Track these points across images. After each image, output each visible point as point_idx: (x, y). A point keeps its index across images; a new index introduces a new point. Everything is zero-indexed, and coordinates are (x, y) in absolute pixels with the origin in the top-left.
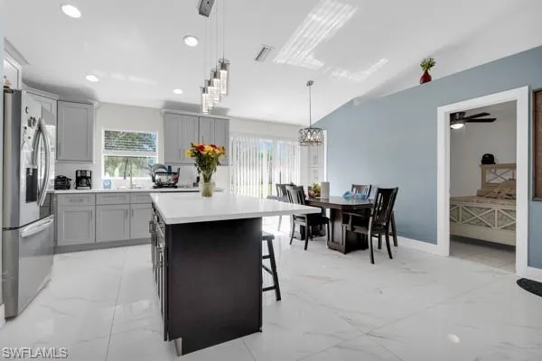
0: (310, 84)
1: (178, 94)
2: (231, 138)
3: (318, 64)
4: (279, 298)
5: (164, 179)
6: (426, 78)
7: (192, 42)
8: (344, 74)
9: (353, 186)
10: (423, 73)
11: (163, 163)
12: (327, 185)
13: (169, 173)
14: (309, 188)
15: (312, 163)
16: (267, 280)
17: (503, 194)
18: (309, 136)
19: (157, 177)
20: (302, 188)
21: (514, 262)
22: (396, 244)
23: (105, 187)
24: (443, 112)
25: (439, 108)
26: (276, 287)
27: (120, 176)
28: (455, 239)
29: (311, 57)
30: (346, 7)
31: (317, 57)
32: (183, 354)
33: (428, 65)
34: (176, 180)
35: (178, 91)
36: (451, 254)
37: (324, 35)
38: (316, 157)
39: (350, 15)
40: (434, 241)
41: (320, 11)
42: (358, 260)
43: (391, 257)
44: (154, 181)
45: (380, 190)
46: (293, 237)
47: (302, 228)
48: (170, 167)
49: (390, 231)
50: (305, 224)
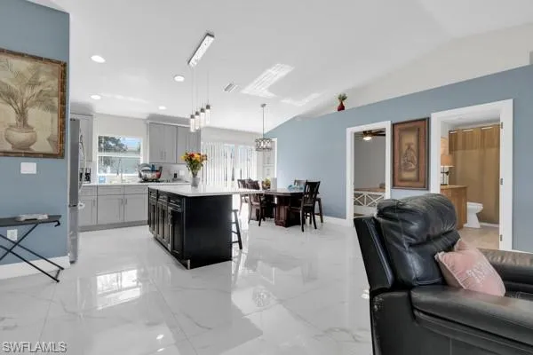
0: (263, 105)
1: (162, 109)
2: (202, 143)
4: (241, 248)
5: (149, 175)
6: (342, 108)
9: (295, 181)
11: (148, 163)
12: (275, 180)
13: (153, 171)
14: (263, 182)
15: (266, 164)
16: (234, 237)
18: (262, 144)
19: (143, 174)
20: (257, 182)
22: (322, 221)
23: (100, 182)
24: (350, 132)
25: (349, 129)
26: (240, 242)
27: (112, 172)
32: (191, 268)
34: (159, 176)
35: (162, 108)
38: (269, 158)
40: (344, 217)
42: (294, 232)
43: (316, 228)
44: (140, 176)
45: (307, 183)
46: (250, 219)
47: (257, 211)
48: (153, 166)
49: (316, 210)
50: (259, 208)
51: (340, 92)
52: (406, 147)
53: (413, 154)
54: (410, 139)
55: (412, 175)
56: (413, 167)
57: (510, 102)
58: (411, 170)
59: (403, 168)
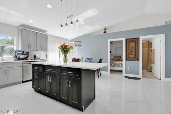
1: (30, 22)
3: (83, 23)
5: (22, 57)
6: (105, 32)
7: (49, 6)
8: (87, 27)
9: (86, 58)
10: (104, 31)
13: (23, 54)
17: (115, 59)
19: (18, 56)
21: (122, 74)
25: (108, 40)
28: (111, 71)
29: (82, 21)
30: (97, 11)
31: (83, 21)
33: (105, 29)
35: (31, 21)
36: (110, 73)
37: (89, 16)
39: (97, 13)
40: (108, 71)
41: (91, 10)
43: (99, 78)
48: (23, 52)
51: (105, 26)
52: (131, 47)
53: (134, 49)
54: (133, 44)
55: (133, 56)
56: (134, 53)
57: (164, 34)
58: (133, 54)
59: (130, 54)
